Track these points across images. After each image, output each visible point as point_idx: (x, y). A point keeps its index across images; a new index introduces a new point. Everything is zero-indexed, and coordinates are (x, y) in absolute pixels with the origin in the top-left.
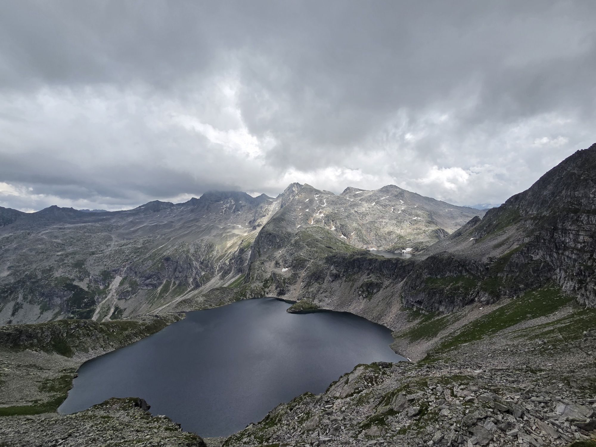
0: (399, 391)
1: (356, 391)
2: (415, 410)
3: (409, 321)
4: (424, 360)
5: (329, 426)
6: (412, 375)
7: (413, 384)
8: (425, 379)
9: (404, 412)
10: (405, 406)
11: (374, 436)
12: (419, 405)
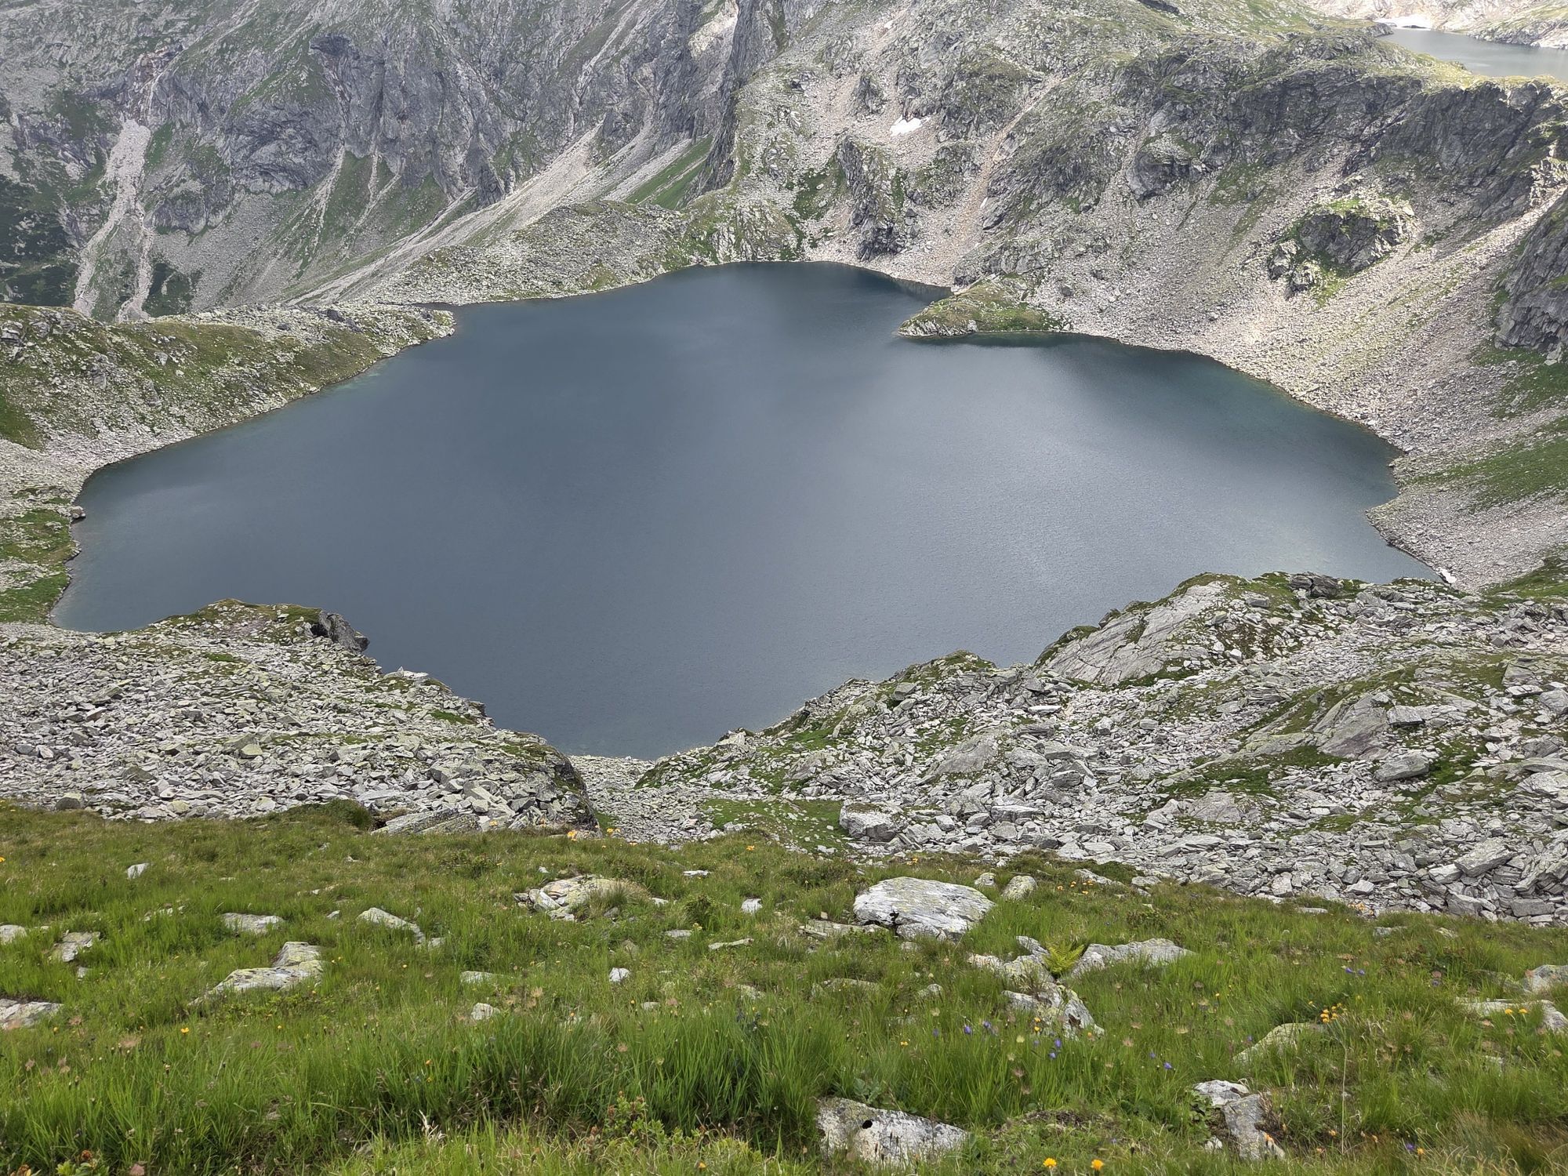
0: (1359, 688)
1: (1170, 669)
2: (1411, 761)
3: (1500, 414)
4: (1519, 583)
5: (1037, 773)
6: (1442, 636)
7: (1434, 670)
8: (1499, 658)
9: (1366, 761)
10: (1374, 742)
11: (1212, 824)
12: (1440, 745)
